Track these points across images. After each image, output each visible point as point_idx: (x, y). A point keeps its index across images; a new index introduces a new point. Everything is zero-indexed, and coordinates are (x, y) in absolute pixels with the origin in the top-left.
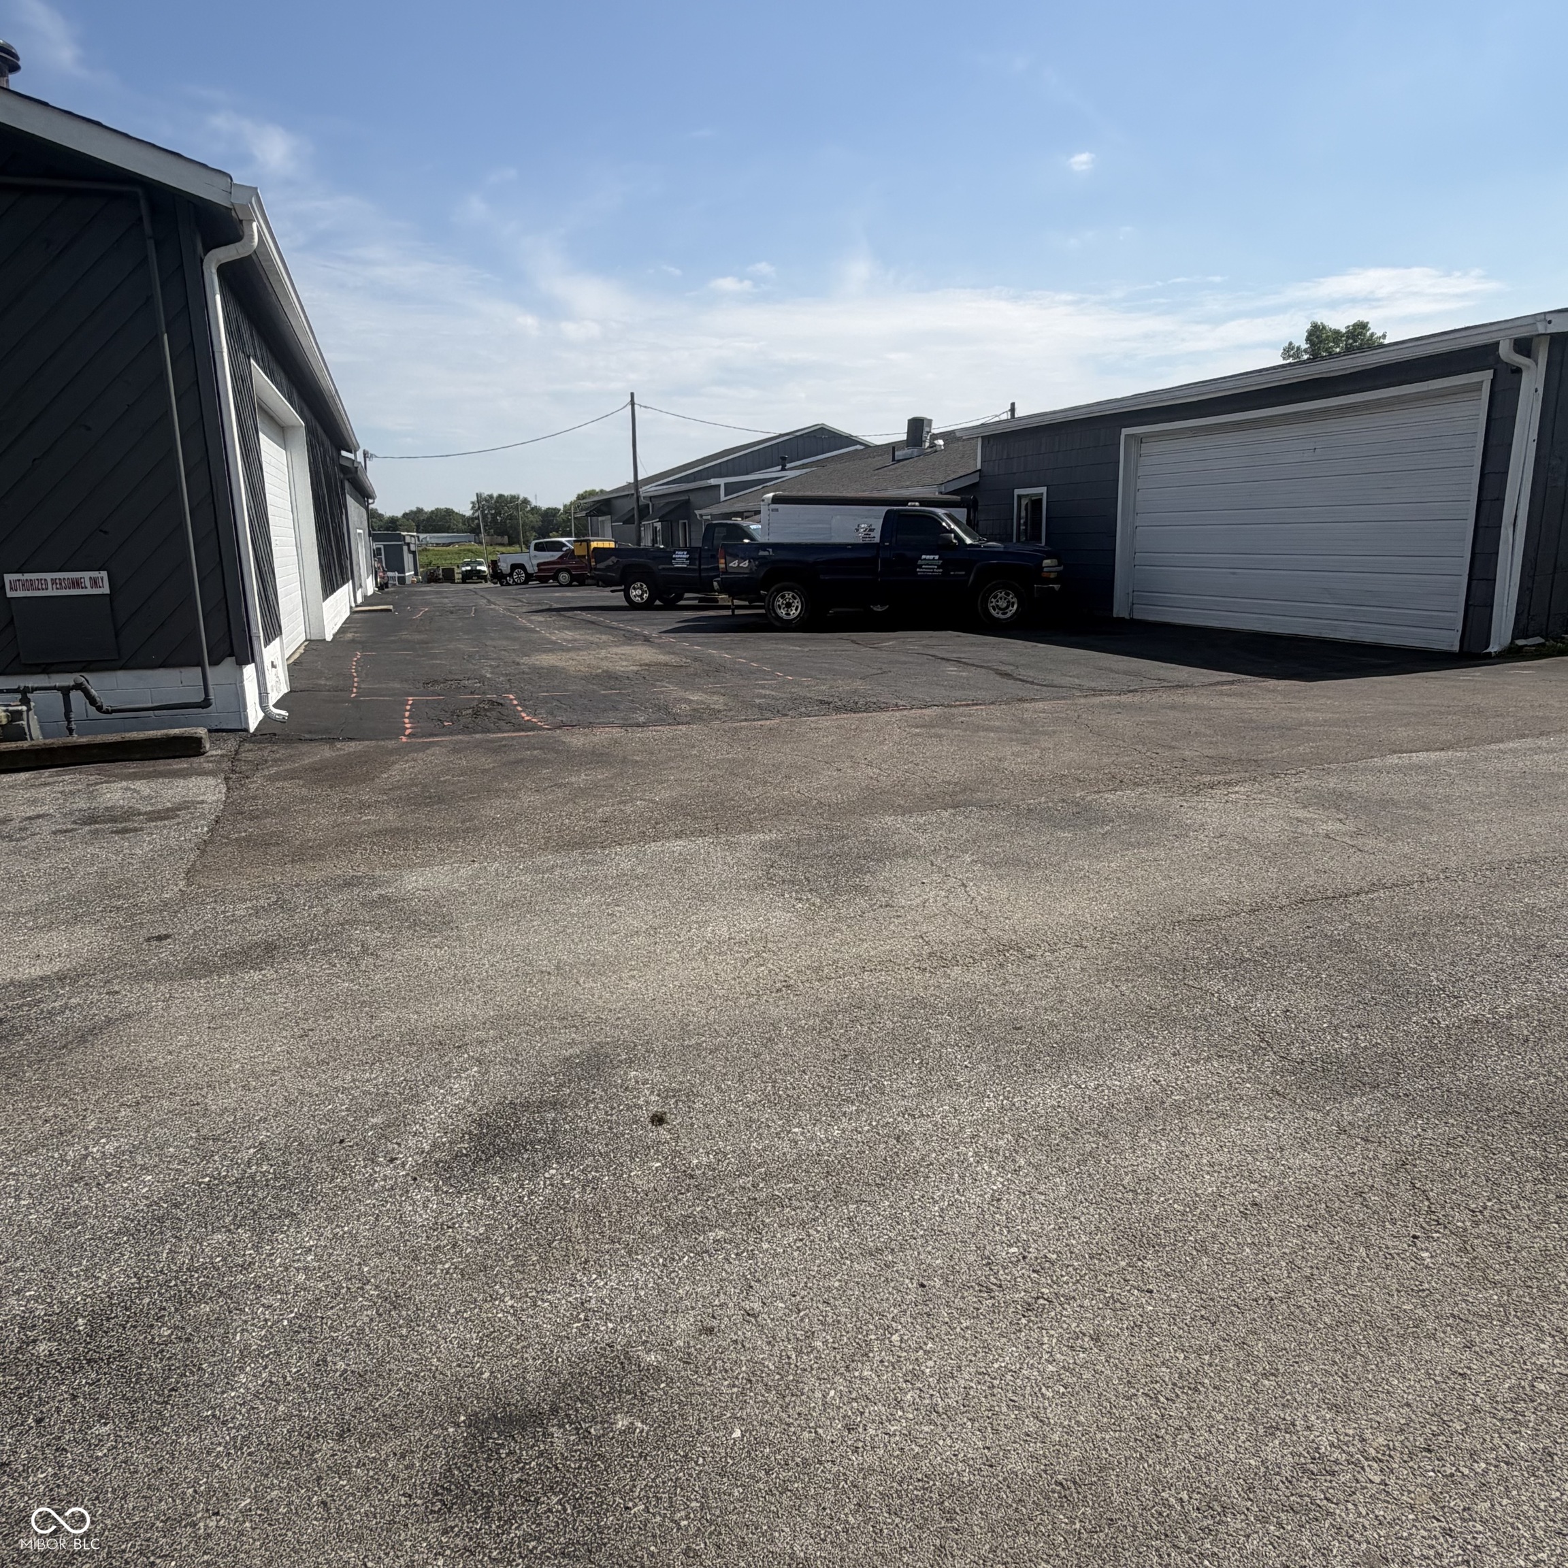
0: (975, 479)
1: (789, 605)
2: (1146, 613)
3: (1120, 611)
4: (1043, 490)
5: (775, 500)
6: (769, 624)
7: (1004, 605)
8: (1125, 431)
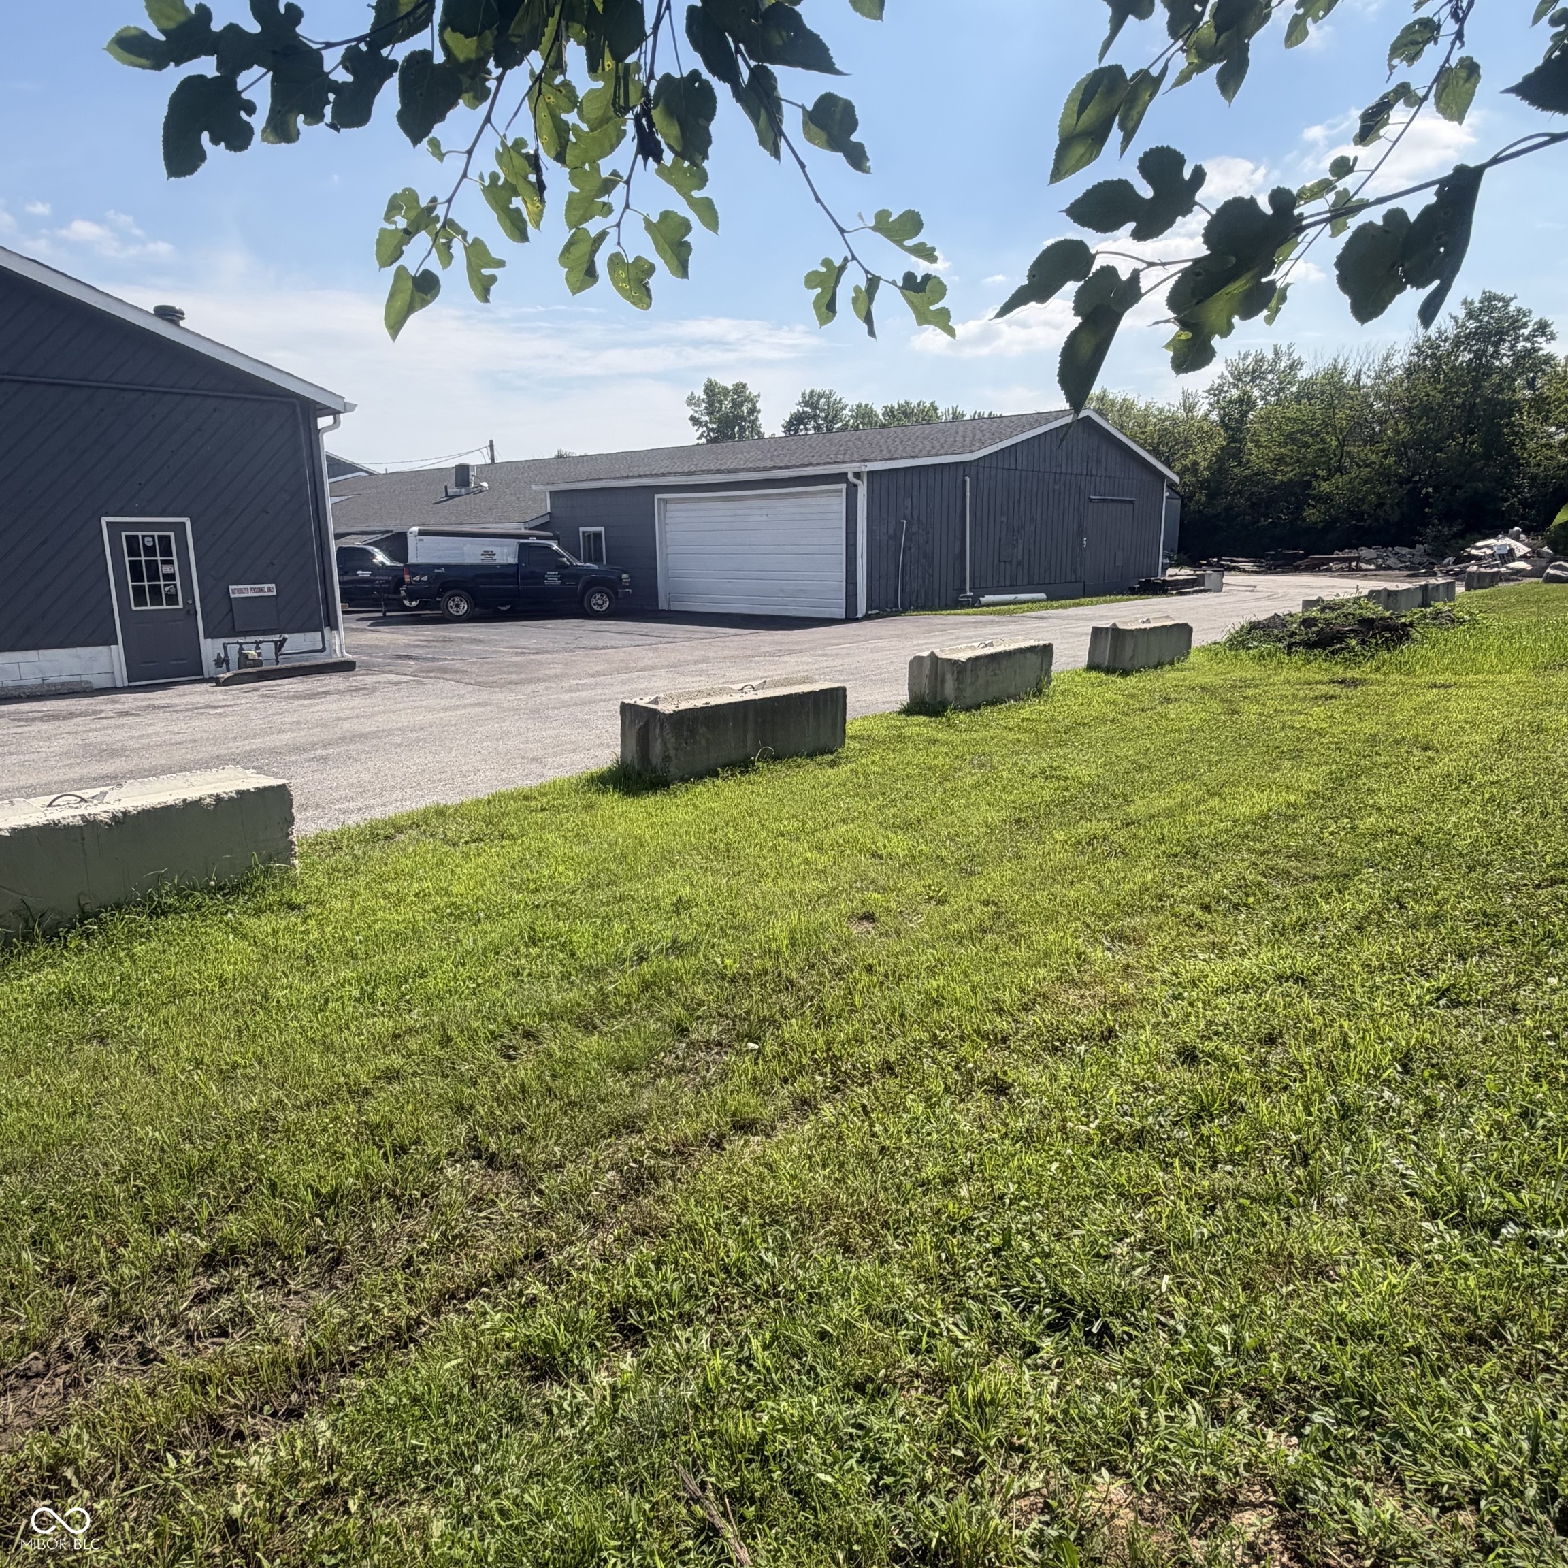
0: (547, 519)
1: (458, 606)
2: (677, 606)
3: (663, 605)
4: (602, 529)
5: (421, 533)
6: (447, 619)
7: (600, 602)
8: (657, 496)
